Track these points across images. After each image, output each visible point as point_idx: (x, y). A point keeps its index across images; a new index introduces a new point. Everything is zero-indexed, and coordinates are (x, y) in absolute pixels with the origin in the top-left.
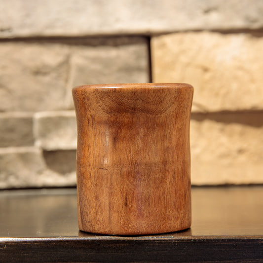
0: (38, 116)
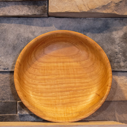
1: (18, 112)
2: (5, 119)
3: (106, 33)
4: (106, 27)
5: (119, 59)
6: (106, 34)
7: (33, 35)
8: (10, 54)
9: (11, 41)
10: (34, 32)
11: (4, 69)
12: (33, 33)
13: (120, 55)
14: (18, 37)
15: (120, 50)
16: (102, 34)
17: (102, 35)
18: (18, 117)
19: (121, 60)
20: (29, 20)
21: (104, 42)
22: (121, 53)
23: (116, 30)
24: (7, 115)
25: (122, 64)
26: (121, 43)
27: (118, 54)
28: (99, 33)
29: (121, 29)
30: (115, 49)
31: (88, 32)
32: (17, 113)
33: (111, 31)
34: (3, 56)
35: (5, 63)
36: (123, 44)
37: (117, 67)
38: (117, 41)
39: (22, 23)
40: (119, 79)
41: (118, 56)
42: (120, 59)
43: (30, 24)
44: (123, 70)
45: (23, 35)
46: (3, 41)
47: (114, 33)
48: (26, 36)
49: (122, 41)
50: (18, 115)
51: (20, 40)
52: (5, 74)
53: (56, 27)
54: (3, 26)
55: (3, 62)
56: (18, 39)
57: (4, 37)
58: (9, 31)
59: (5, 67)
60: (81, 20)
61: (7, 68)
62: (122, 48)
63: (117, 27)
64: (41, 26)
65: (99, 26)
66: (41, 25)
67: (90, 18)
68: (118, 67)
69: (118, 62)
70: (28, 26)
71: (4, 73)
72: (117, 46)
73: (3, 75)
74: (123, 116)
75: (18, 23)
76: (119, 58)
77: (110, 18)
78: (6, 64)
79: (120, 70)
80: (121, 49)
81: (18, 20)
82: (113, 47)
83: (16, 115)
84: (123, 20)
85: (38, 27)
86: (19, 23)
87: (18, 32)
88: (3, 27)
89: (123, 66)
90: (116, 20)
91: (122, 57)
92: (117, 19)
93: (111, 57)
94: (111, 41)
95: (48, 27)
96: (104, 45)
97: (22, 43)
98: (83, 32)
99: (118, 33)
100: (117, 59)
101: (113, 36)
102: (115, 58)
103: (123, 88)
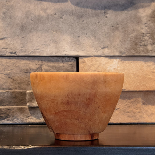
0: (28, 91)
1: (28, 104)
2: (12, 111)
3: (131, 10)
4: (131, 3)
5: (145, 42)
6: (130, 13)
7: (45, 13)
8: (17, 35)
9: (19, 20)
10: (46, 9)
11: (11, 53)
12: (45, 10)
13: (148, 37)
14: (28, 14)
15: (147, 31)
16: (126, 12)
17: (126, 14)
18: (28, 110)
19: (149, 43)
21: (129, 21)
22: (148, 35)
23: (143, 7)
24: (15, 108)
25: (150, 47)
26: (149, 23)
27: (145, 36)
28: (123, 10)
29: (149, 6)
30: (142, 30)
31: (110, 9)
32: (26, 105)
33: (137, 8)
34: (9, 37)
35: (11, 46)
36: (151, 24)
37: (143, 51)
38: (144, 20)
40: (146, 65)
41: (145, 38)
42: (147, 42)
44: (150, 54)
45: (33, 13)
46: (9, 20)
47: (141, 10)
48: (37, 13)
49: (149, 21)
50: (27, 107)
51: (30, 18)
53: (72, 4)
54: (10, 1)
55: (9, 45)
56: (28, 18)
57: (10, 15)
58: (16, 8)
59: (11, 51)
61: (14, 52)
62: (150, 28)
63: (144, 3)
65: (123, 2)
66: (54, 1)
68: (145, 51)
69: (145, 45)
70: (39, 2)
71: (11, 58)
72: (144, 26)
73: (10, 60)
74: (150, 108)
76: (146, 40)
78: (13, 47)
79: (147, 55)
80: (148, 30)
82: (139, 28)
83: (24, 108)
85: (51, 3)
87: (27, 9)
88: (9, 3)
89: (151, 50)
91: (150, 39)
93: (137, 39)
94: (137, 20)
95: (63, 3)
96: (129, 24)
97: (32, 22)
98: (104, 9)
99: (145, 11)
100: (144, 41)
101: (139, 15)
102: (142, 41)
103: (150, 75)
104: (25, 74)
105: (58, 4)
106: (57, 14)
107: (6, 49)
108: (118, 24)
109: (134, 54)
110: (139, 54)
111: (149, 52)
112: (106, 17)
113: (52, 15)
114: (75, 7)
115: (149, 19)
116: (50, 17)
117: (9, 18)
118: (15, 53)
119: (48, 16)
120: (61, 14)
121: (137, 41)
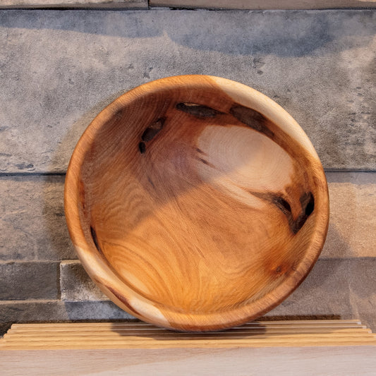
0: (63, 264)
1: (63, 296)
2: (23, 314)
3: (323, 55)
4: (321, 37)
5: (360, 135)
6: (322, 59)
7: (104, 63)
8: (36, 121)
9: (38, 82)
10: (108, 54)
11: (21, 167)
12: (104, 56)
13: (365, 121)
14: (61, 68)
15: (364, 107)
16: (309, 58)
17: (309, 63)
18: (64, 310)
19: (367, 137)
20: (92, 18)
21: (315, 83)
22: (365, 117)
23: (351, 46)
24: (30, 304)
25: (369, 148)
26: (366, 86)
27: (357, 119)
28: (302, 54)
29: (367, 43)
30: (350, 105)
31: (269, 52)
32: (59, 298)
33: (337, 50)
34: (15, 127)
35: (21, 149)
36: (372, 89)
37: (353, 158)
38: (356, 80)
39: (73, 26)
40: (361, 192)
41: (357, 124)
42: (364, 135)
43: (95, 30)
44: (371, 166)
45: (74, 64)
46: (14, 83)
47: (346, 54)
48: (84, 64)
49: (368, 81)
50: (61, 303)
51: (66, 78)
52: (23, 181)
53: (173, 39)
54: (15, 35)
55: (15, 145)
56: (61, 76)
57: (17, 69)
58: (32, 51)
59: (21, 161)
60: (247, 17)
61: (27, 163)
62: (371, 99)
63: (353, 37)
64: (129, 36)
65: (302, 34)
66: (127, 33)
67: (273, 11)
68: (358, 158)
69: (358, 143)
70: (89, 36)
71: (21, 177)
72: (354, 95)
73: (17, 184)
74: (372, 302)
75: (58, 28)
76: (360, 130)
77: (333, 11)
78: (24, 151)
79: (363, 167)
80: (366, 105)
81: (58, 17)
82: (341, 99)
83: (55, 304)
84: (371, 16)
85: (119, 39)
86: (63, 28)
87: (60, 55)
88: (14, 40)
89: (372, 156)
90: (350, 15)
91: (370, 127)
92: (355, 14)
93: (337, 127)
94: (337, 79)
95: (149, 39)
96: (317, 91)
97: (72, 86)
98: (254, 53)
99: (356, 56)
100: (355, 132)
101: (342, 65)
102: (350, 131)
103: (370, 219)
104: (56, 217)
105: (138, 40)
106: (135, 65)
107: (8, 155)
108: (289, 90)
109: (329, 165)
110: (343, 166)
111: (367, 161)
112: (260, 72)
113: (121, 69)
114: (181, 47)
115: (367, 76)
116: (118, 72)
117: (13, 78)
118: (31, 166)
119: (113, 70)
120: (146, 65)
121: (338, 133)
